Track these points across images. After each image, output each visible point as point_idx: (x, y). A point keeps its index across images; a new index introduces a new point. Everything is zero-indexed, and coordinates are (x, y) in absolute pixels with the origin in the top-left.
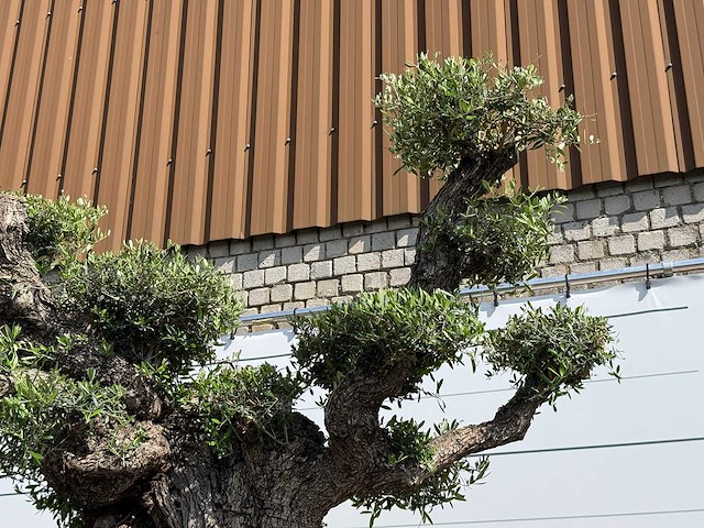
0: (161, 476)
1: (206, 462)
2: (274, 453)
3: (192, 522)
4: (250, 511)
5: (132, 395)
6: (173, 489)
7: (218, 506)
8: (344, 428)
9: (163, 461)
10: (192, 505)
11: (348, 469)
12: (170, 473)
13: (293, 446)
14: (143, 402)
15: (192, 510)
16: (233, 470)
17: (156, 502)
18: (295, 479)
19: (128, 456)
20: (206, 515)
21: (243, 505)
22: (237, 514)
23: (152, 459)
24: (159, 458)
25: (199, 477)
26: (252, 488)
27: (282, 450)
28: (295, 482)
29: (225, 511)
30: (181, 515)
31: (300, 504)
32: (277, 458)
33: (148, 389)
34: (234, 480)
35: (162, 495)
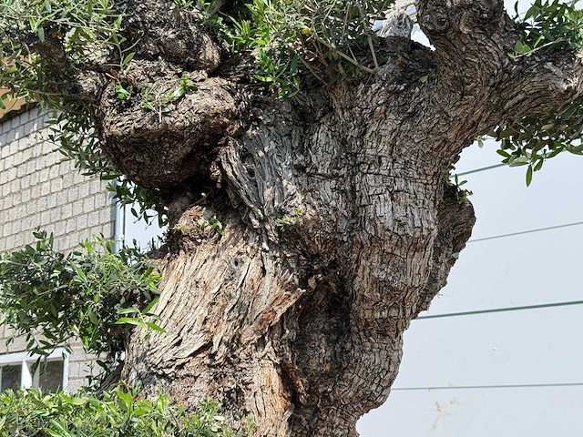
0: (227, 140)
1: (287, 120)
2: (362, 86)
3: (268, 192)
4: (343, 172)
5: (172, 36)
6: (245, 156)
7: (300, 169)
8: (441, 14)
9: (226, 120)
10: (267, 171)
11: (460, 82)
12: (240, 136)
13: (383, 71)
14: (190, 46)
15: (267, 177)
16: (320, 125)
17: (224, 172)
18: (392, 116)
19: (167, 110)
20: (285, 182)
21: (334, 165)
22: (327, 178)
23: (206, 116)
24: (217, 114)
25: (277, 137)
26: (344, 143)
27: (369, 79)
28: (392, 122)
29: (309, 175)
30: (256, 186)
31: (404, 150)
32: (365, 92)
33: (193, 28)
34: (321, 136)
35: (230, 162)
